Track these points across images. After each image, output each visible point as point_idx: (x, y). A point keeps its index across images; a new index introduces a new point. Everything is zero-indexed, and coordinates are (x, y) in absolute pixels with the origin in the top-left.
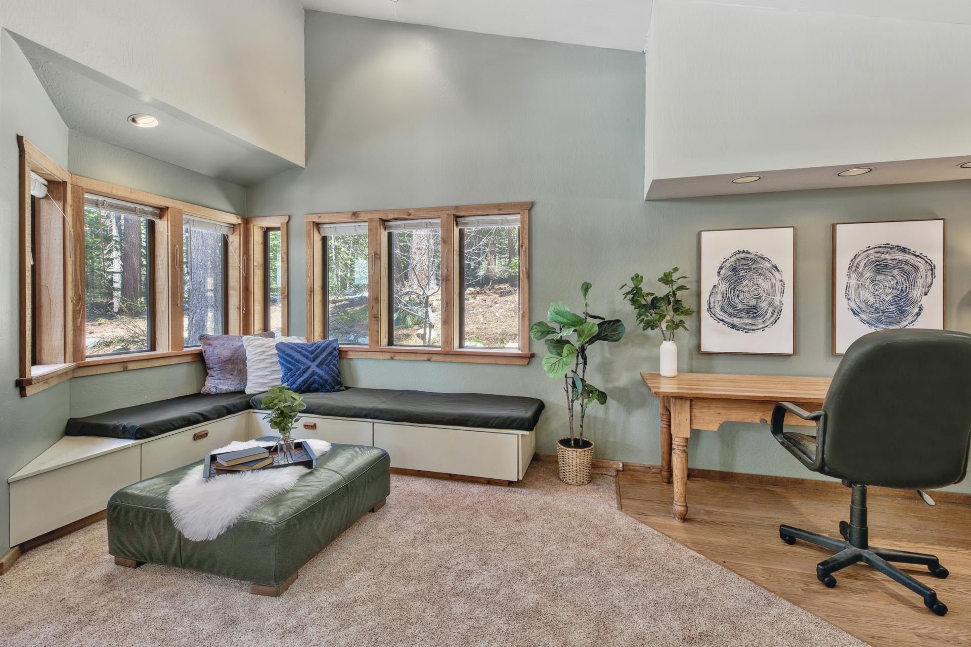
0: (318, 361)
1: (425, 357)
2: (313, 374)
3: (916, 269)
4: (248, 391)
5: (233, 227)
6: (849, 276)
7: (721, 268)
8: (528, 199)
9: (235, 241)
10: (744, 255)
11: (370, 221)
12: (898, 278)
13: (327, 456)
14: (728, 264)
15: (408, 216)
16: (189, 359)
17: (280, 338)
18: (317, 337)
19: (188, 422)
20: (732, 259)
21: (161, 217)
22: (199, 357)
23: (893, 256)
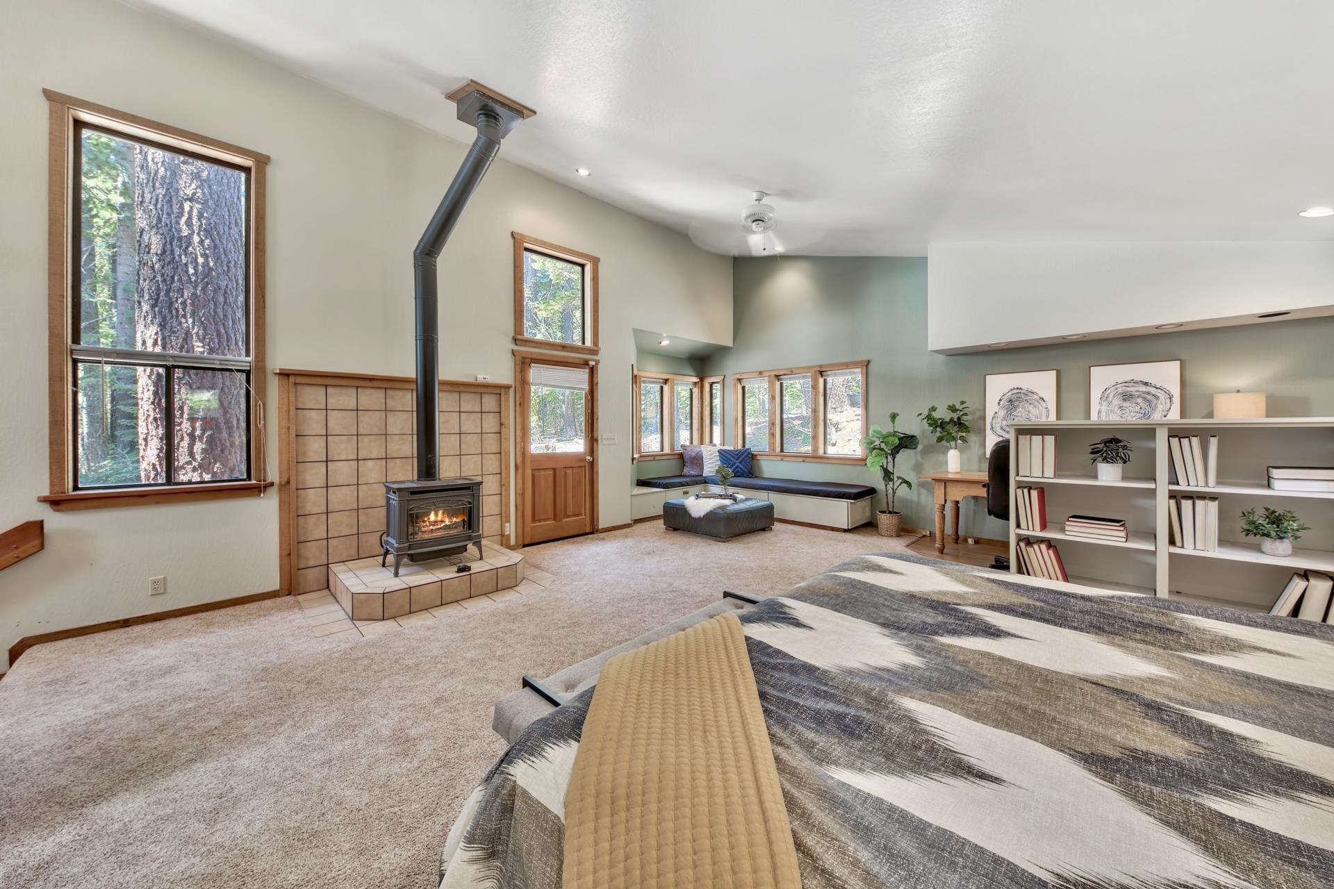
0: (740, 460)
1: (801, 459)
2: (737, 467)
3: (1157, 398)
4: (704, 475)
5: (695, 384)
6: (1101, 404)
7: (1000, 400)
8: (866, 358)
9: (696, 391)
10: (1018, 391)
11: (769, 376)
12: (1142, 404)
13: (742, 501)
14: (1005, 397)
15: (791, 372)
16: (677, 457)
17: (719, 447)
18: (740, 447)
19: (682, 485)
20: (1010, 394)
21: (665, 383)
22: (681, 456)
23: (1137, 389)
